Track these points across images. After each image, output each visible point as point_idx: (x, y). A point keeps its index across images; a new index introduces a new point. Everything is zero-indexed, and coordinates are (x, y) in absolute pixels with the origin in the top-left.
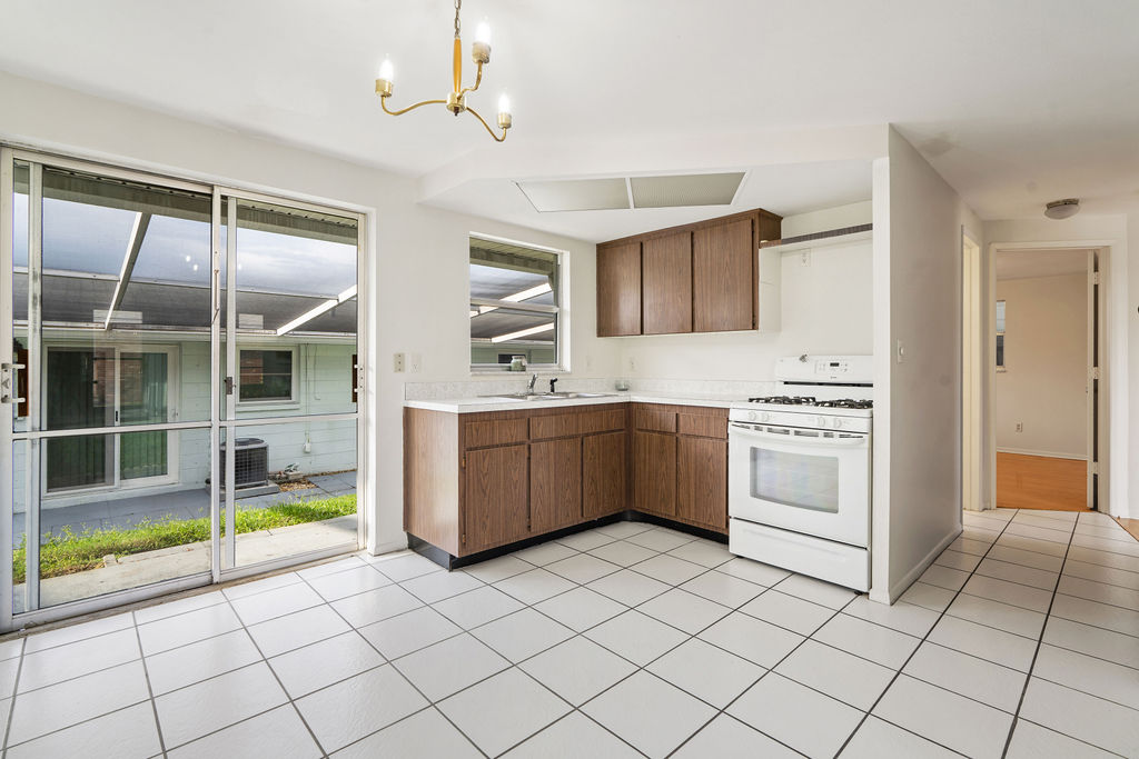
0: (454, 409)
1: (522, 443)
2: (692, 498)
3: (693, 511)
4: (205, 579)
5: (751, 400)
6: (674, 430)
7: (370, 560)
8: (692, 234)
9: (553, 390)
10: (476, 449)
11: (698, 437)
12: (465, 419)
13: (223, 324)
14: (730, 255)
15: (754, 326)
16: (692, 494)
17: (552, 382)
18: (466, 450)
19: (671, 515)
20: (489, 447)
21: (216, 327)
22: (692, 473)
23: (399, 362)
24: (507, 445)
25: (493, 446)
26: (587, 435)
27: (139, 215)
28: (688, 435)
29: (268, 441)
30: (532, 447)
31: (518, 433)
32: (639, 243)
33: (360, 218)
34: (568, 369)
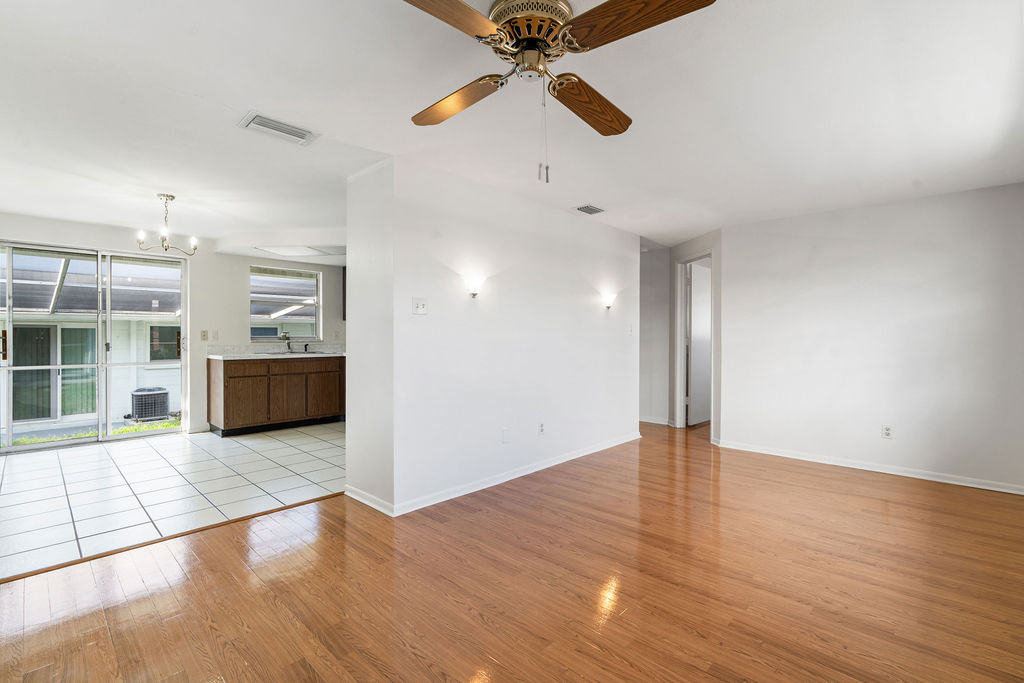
0: (221, 358)
1: (266, 376)
4: (96, 439)
7: (188, 436)
9: (306, 350)
10: (235, 377)
12: (227, 363)
17: (306, 346)
18: (228, 378)
20: (243, 377)
23: (204, 335)
24: (254, 376)
25: (245, 377)
27: (63, 260)
29: (168, 389)
30: (271, 378)
31: (263, 371)
33: (182, 261)
34: (322, 338)
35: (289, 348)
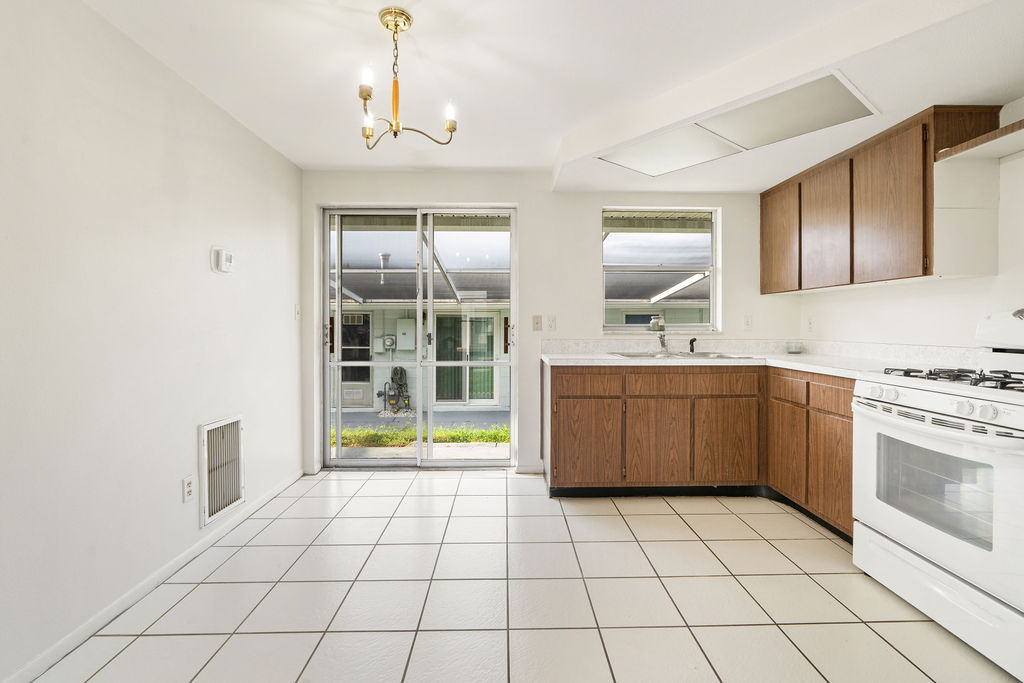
1: (619, 397)
2: (821, 487)
3: (821, 502)
5: (887, 371)
6: (804, 402)
7: (515, 476)
8: (851, 161)
9: (692, 350)
10: (569, 397)
11: (829, 413)
12: (557, 371)
13: (425, 297)
14: (895, 179)
15: (926, 270)
16: (821, 481)
17: (692, 341)
18: (558, 397)
19: (801, 502)
20: (581, 397)
21: (420, 296)
22: (821, 454)
23: (537, 323)
24: (601, 397)
25: (585, 397)
26: (702, 397)
28: (819, 410)
30: (628, 403)
31: (614, 388)
32: (797, 185)
34: (720, 329)
35: (663, 344)
